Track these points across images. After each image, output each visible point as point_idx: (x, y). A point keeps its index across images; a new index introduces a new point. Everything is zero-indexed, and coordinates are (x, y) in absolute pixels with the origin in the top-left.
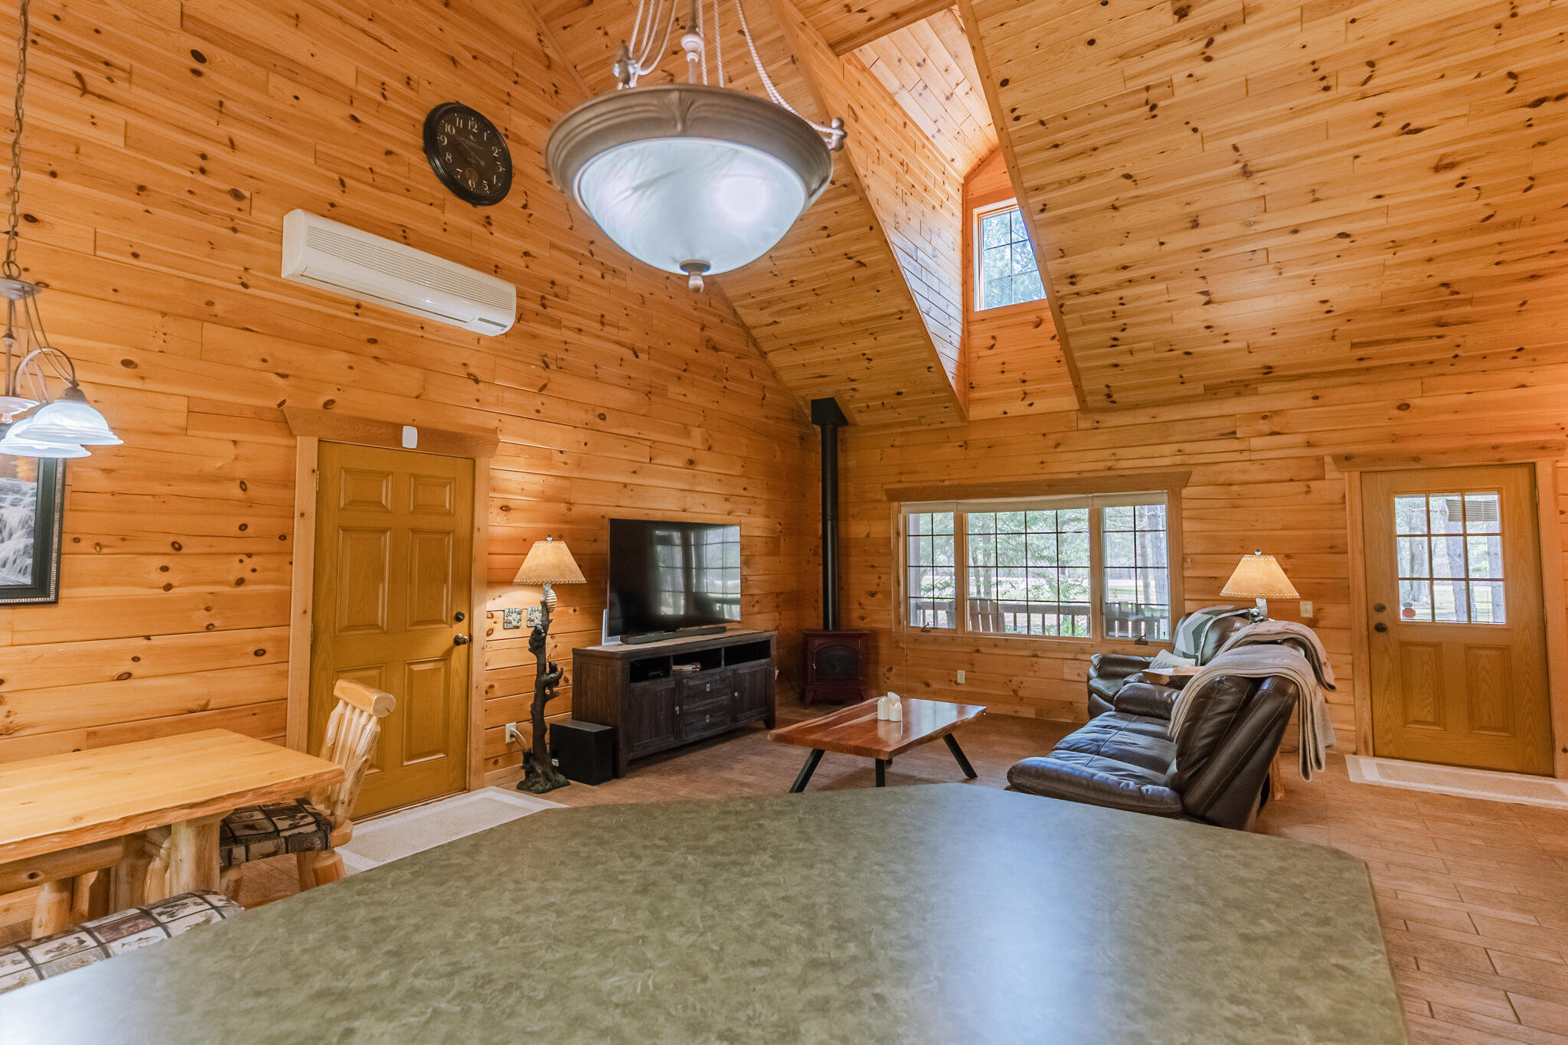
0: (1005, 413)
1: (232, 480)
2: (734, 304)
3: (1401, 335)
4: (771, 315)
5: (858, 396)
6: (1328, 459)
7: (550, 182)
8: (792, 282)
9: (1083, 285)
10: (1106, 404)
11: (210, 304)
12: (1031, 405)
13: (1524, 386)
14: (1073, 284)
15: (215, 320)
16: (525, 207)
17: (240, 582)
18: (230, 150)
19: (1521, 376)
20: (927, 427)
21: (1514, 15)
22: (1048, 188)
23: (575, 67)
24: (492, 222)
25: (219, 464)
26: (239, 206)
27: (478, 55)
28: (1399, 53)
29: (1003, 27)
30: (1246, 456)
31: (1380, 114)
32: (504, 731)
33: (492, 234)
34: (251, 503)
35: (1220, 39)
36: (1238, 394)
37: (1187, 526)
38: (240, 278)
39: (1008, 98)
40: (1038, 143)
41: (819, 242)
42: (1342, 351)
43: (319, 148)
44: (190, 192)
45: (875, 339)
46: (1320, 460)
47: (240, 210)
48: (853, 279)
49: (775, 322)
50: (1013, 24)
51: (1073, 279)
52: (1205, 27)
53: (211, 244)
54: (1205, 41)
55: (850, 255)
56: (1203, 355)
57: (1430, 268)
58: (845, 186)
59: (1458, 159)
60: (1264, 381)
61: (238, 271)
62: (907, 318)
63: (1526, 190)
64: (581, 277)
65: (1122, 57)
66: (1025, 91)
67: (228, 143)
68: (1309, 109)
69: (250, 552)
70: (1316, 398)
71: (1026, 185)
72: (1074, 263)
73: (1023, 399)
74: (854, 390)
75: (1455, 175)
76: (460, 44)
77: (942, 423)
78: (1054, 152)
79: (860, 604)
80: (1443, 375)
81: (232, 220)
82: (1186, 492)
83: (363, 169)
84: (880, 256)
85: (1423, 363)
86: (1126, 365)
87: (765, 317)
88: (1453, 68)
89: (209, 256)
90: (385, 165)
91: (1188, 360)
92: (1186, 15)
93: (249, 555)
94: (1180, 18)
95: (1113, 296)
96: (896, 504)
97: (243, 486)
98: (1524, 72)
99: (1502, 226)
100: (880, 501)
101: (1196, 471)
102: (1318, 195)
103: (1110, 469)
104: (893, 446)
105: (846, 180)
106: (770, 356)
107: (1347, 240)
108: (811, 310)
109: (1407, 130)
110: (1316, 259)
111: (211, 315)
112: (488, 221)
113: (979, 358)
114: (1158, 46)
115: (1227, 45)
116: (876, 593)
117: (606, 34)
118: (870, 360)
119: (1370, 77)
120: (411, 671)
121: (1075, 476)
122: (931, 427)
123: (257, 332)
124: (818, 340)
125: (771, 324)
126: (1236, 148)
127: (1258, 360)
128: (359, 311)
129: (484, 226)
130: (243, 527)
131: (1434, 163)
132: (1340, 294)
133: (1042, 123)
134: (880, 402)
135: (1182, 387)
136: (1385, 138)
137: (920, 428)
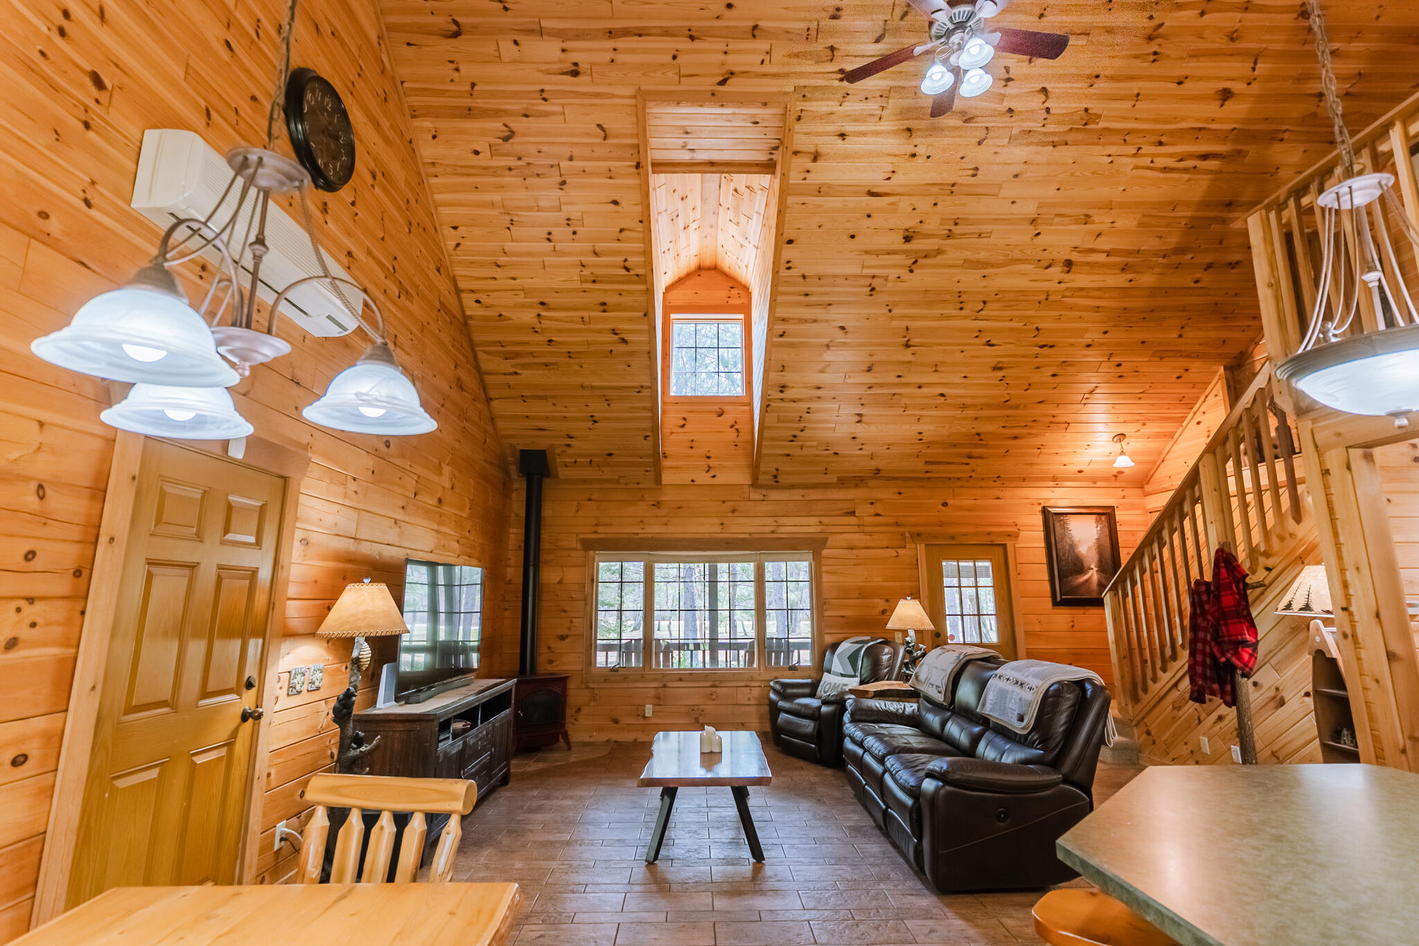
0: (693, 481)
1: (27, 479)
2: (477, 349)
3: (951, 460)
4: (513, 366)
5: (570, 451)
6: (907, 535)
7: (373, 186)
8: (550, 341)
9: (788, 394)
10: (772, 482)
11: (44, 215)
12: (714, 476)
13: (999, 498)
14: (781, 391)
15: (46, 239)
16: (353, 204)
17: (12, 644)
18: (98, 20)
19: (998, 493)
20: (624, 486)
21: (1047, 299)
22: (791, 322)
23: (402, 83)
24: (329, 211)
25: (14, 455)
26: (97, 97)
27: (336, 33)
28: (998, 301)
29: (804, 206)
30: (861, 529)
31: (980, 331)
32: (273, 835)
33: (326, 223)
34: (44, 518)
35: (921, 261)
36: (857, 486)
37: (825, 578)
38: (84, 191)
39: (788, 253)
40: (797, 289)
41: (593, 314)
42: (920, 465)
43: (192, 63)
44: (43, 54)
45: (609, 405)
46: (903, 534)
47: (97, 101)
48: (611, 351)
49: (516, 373)
50: (810, 207)
51: (783, 388)
52: (916, 252)
53: (57, 133)
54: (913, 260)
55: (617, 332)
56: (844, 456)
57: (975, 424)
58: (637, 275)
59: (1005, 365)
60: (872, 478)
61: (84, 181)
62: (646, 393)
63: (1026, 390)
64: (385, 291)
65: (867, 252)
66: (801, 252)
67: (97, 10)
68: (948, 317)
69: (32, 594)
70: (900, 493)
71: (777, 315)
72: (787, 378)
73: (708, 471)
74: (569, 445)
75: (1000, 374)
76: (324, 14)
77: (638, 483)
78: (803, 298)
79: (549, 648)
80: (963, 487)
81: (86, 111)
82: (825, 552)
83: (229, 106)
84: (644, 338)
85: (955, 478)
86: (794, 456)
87: (507, 366)
88: (1017, 317)
89: (49, 148)
90: (249, 111)
91: (835, 458)
92: (909, 241)
93: (31, 600)
94: (905, 242)
95: (805, 405)
96: (591, 553)
97: (41, 491)
98: (1044, 329)
99: (1011, 407)
100: (575, 549)
101: (831, 537)
102: (938, 369)
103: (773, 532)
104: (590, 500)
105: (641, 271)
106: (495, 404)
107: (943, 398)
108: (558, 369)
109: (989, 344)
110: (924, 407)
111: (41, 231)
112: (325, 209)
113: (672, 433)
114: (888, 254)
115: (923, 266)
116: (567, 636)
117: (457, 70)
118: (595, 422)
119: (982, 310)
120: (194, 763)
121: (747, 536)
122: (628, 486)
123: (94, 271)
124: (552, 397)
125: (510, 374)
126: (907, 329)
127: (874, 464)
128: (204, 274)
129: (322, 212)
130: (30, 556)
131: (993, 365)
132: (930, 429)
133: (804, 277)
134: (589, 460)
135: (825, 476)
136: (977, 345)
137: (618, 486)
